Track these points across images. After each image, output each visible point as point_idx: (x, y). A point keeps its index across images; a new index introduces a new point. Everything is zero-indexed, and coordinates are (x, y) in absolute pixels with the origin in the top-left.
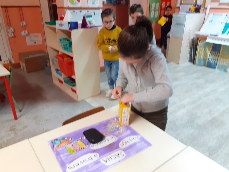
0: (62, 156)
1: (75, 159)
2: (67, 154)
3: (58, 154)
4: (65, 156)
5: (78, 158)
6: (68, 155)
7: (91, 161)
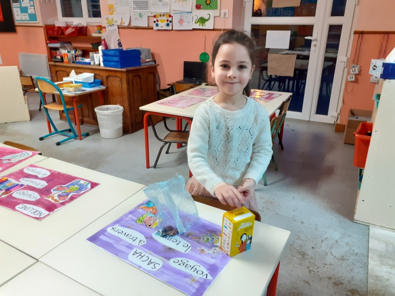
0: (130, 216)
1: (129, 227)
2: (134, 218)
3: (131, 213)
4: (130, 218)
5: (132, 229)
6: (133, 220)
7: (130, 241)
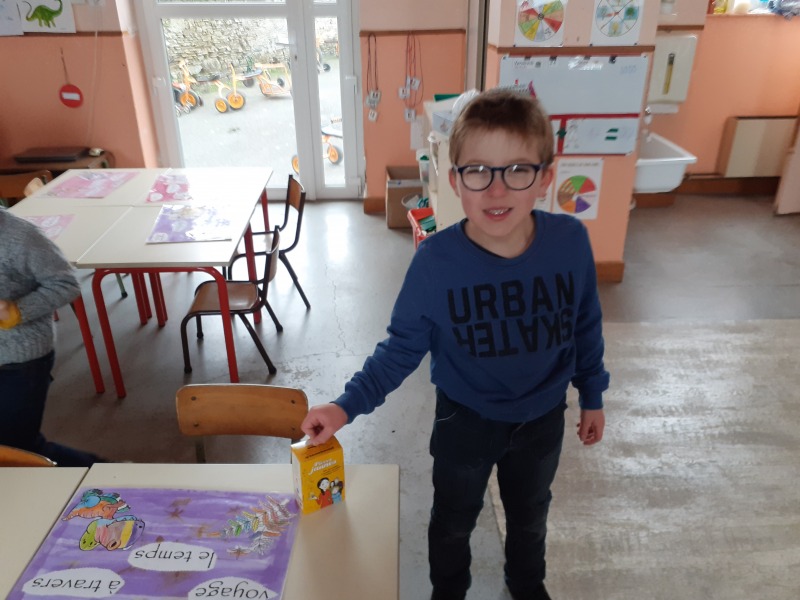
0: (60, 541)
1: (70, 567)
2: (72, 542)
4: (64, 545)
5: (78, 567)
6: (70, 547)
